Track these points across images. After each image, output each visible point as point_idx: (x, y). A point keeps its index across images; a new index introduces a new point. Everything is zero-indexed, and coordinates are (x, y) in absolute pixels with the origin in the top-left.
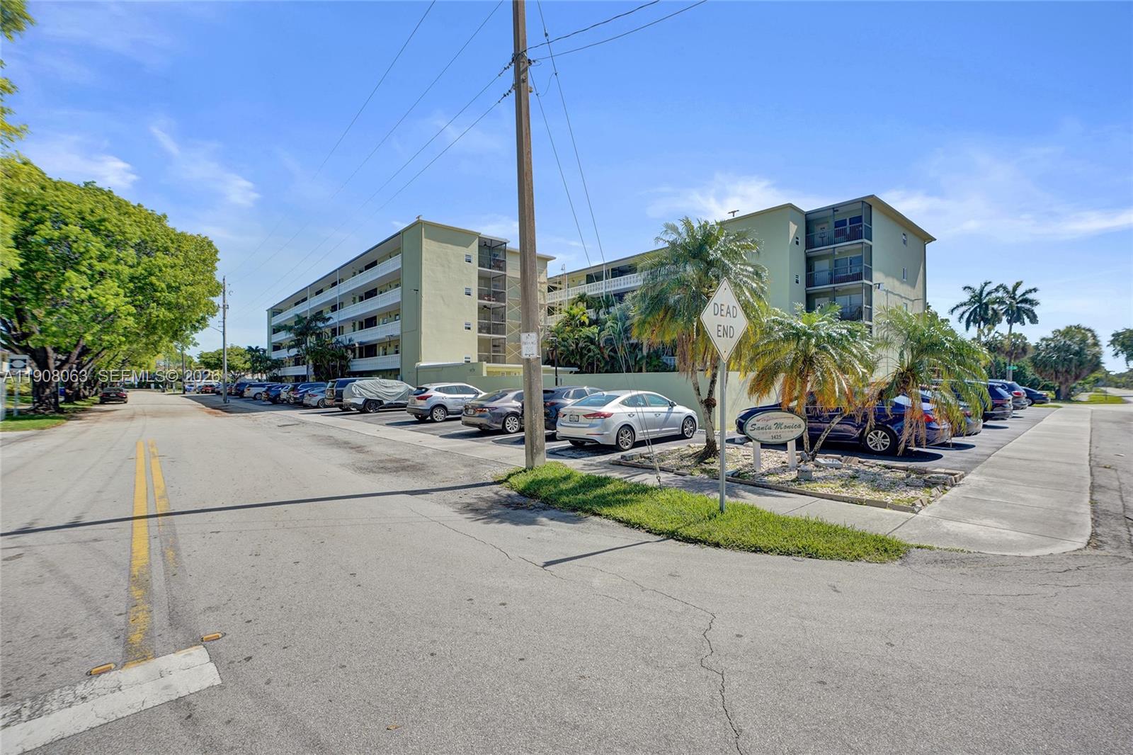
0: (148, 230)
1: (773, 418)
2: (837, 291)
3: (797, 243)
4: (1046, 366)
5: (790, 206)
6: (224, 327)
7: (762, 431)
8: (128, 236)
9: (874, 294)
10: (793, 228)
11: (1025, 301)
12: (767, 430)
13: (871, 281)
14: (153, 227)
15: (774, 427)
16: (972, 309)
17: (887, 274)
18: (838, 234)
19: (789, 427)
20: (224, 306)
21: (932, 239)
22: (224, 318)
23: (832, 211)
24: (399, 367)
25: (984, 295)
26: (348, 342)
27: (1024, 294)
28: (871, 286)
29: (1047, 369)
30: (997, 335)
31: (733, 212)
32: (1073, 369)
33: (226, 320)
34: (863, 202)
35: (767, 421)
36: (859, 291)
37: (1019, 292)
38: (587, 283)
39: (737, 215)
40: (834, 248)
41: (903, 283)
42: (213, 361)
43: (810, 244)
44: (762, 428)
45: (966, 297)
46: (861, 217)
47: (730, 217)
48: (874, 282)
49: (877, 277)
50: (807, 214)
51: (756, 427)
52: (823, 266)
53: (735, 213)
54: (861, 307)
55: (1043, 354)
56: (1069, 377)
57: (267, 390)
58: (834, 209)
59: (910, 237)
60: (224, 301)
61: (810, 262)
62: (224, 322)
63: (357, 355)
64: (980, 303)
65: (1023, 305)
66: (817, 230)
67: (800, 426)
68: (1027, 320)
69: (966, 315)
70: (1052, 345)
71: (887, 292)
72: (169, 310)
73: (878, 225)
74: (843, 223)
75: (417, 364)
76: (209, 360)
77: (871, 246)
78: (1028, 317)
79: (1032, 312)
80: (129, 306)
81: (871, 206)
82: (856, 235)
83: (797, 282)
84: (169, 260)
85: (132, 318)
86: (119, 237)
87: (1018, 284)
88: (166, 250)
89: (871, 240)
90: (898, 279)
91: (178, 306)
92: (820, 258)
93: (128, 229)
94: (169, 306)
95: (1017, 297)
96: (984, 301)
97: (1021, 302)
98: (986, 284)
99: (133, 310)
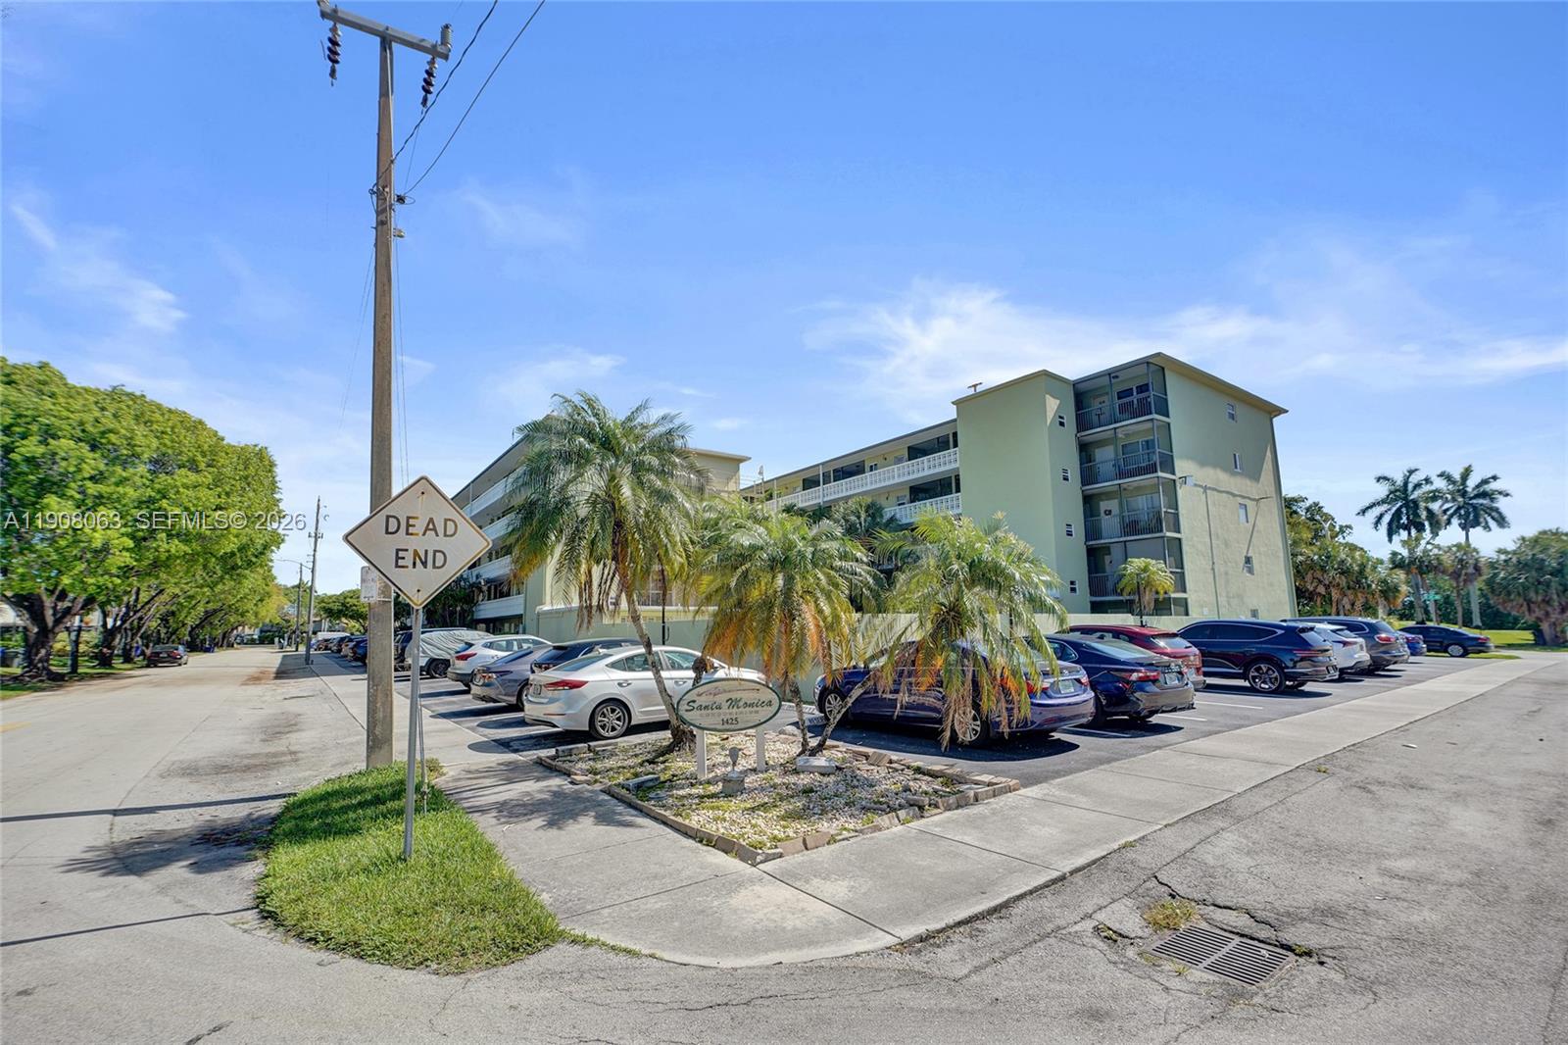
0: (173, 441)
1: (725, 691)
2: (1125, 489)
3: (1062, 424)
4: (1509, 593)
5: (1045, 374)
6: (314, 562)
7: (706, 712)
8: (138, 449)
9: (1180, 492)
10: (1052, 405)
11: (1484, 495)
12: (715, 711)
13: (1173, 473)
14: (182, 438)
15: (725, 705)
16: (1394, 509)
17: (1203, 463)
18: (1123, 409)
19: (752, 705)
20: (316, 535)
21: (1281, 411)
22: (315, 550)
23: (1107, 377)
24: (522, 612)
25: (1410, 487)
26: (474, 579)
27: (1478, 486)
28: (1174, 481)
29: (1512, 597)
30: (1429, 547)
31: (975, 386)
32: (1555, 597)
33: (317, 554)
34: (1148, 363)
35: (715, 695)
36: (1155, 488)
37: (1471, 483)
38: (804, 490)
39: (979, 389)
40: (1115, 429)
41: (1234, 474)
42: (336, 607)
43: (1082, 424)
44: (706, 707)
45: (1382, 490)
46: (1147, 385)
47: (971, 391)
48: (1179, 474)
49: (1182, 466)
50: (1075, 384)
51: (695, 705)
52: (1105, 456)
53: (978, 387)
54: (1159, 512)
55: (1502, 575)
56: (1549, 609)
57: (355, 646)
58: (1112, 374)
59: (1241, 410)
60: (317, 529)
61: (1085, 449)
62: (314, 556)
63: (492, 596)
64: (1405, 498)
65: (1481, 501)
66: (1095, 405)
67: (770, 703)
68: (1492, 524)
69: (1387, 518)
70: (1514, 560)
71: (1206, 489)
72: (186, 542)
73: (1177, 394)
74: (1128, 392)
75: (538, 608)
76: (330, 606)
77: (1169, 424)
78: (1493, 518)
79: (1497, 510)
80: (125, 539)
81: (1163, 369)
82: (1144, 409)
83: (1066, 479)
84: (193, 477)
85: (128, 554)
86: (125, 452)
87: (1467, 473)
88: (193, 466)
89: (1168, 416)
90: (1225, 469)
91: (200, 537)
92: (1101, 443)
93: (139, 440)
94: (185, 537)
95: (1469, 489)
96: (1412, 497)
97: (1477, 496)
98: (1411, 472)
99: (131, 544)
